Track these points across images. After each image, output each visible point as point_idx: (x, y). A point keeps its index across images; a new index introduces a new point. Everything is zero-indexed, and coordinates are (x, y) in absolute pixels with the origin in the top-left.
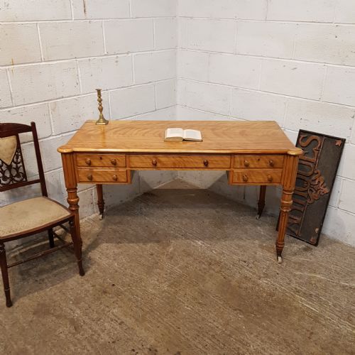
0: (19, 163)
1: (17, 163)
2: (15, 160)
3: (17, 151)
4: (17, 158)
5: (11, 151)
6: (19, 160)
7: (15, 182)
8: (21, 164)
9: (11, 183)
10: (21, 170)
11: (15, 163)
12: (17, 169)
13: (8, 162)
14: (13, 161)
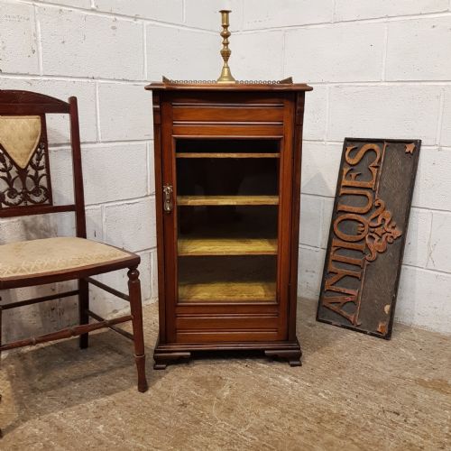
0: (41, 168)
1: (37, 168)
2: (35, 161)
3: (39, 146)
4: (39, 159)
5: (30, 142)
6: (42, 163)
7: (29, 204)
8: (43, 171)
9: (23, 204)
10: (43, 182)
11: (34, 167)
12: (36, 179)
13: (22, 163)
14: (30, 163)
